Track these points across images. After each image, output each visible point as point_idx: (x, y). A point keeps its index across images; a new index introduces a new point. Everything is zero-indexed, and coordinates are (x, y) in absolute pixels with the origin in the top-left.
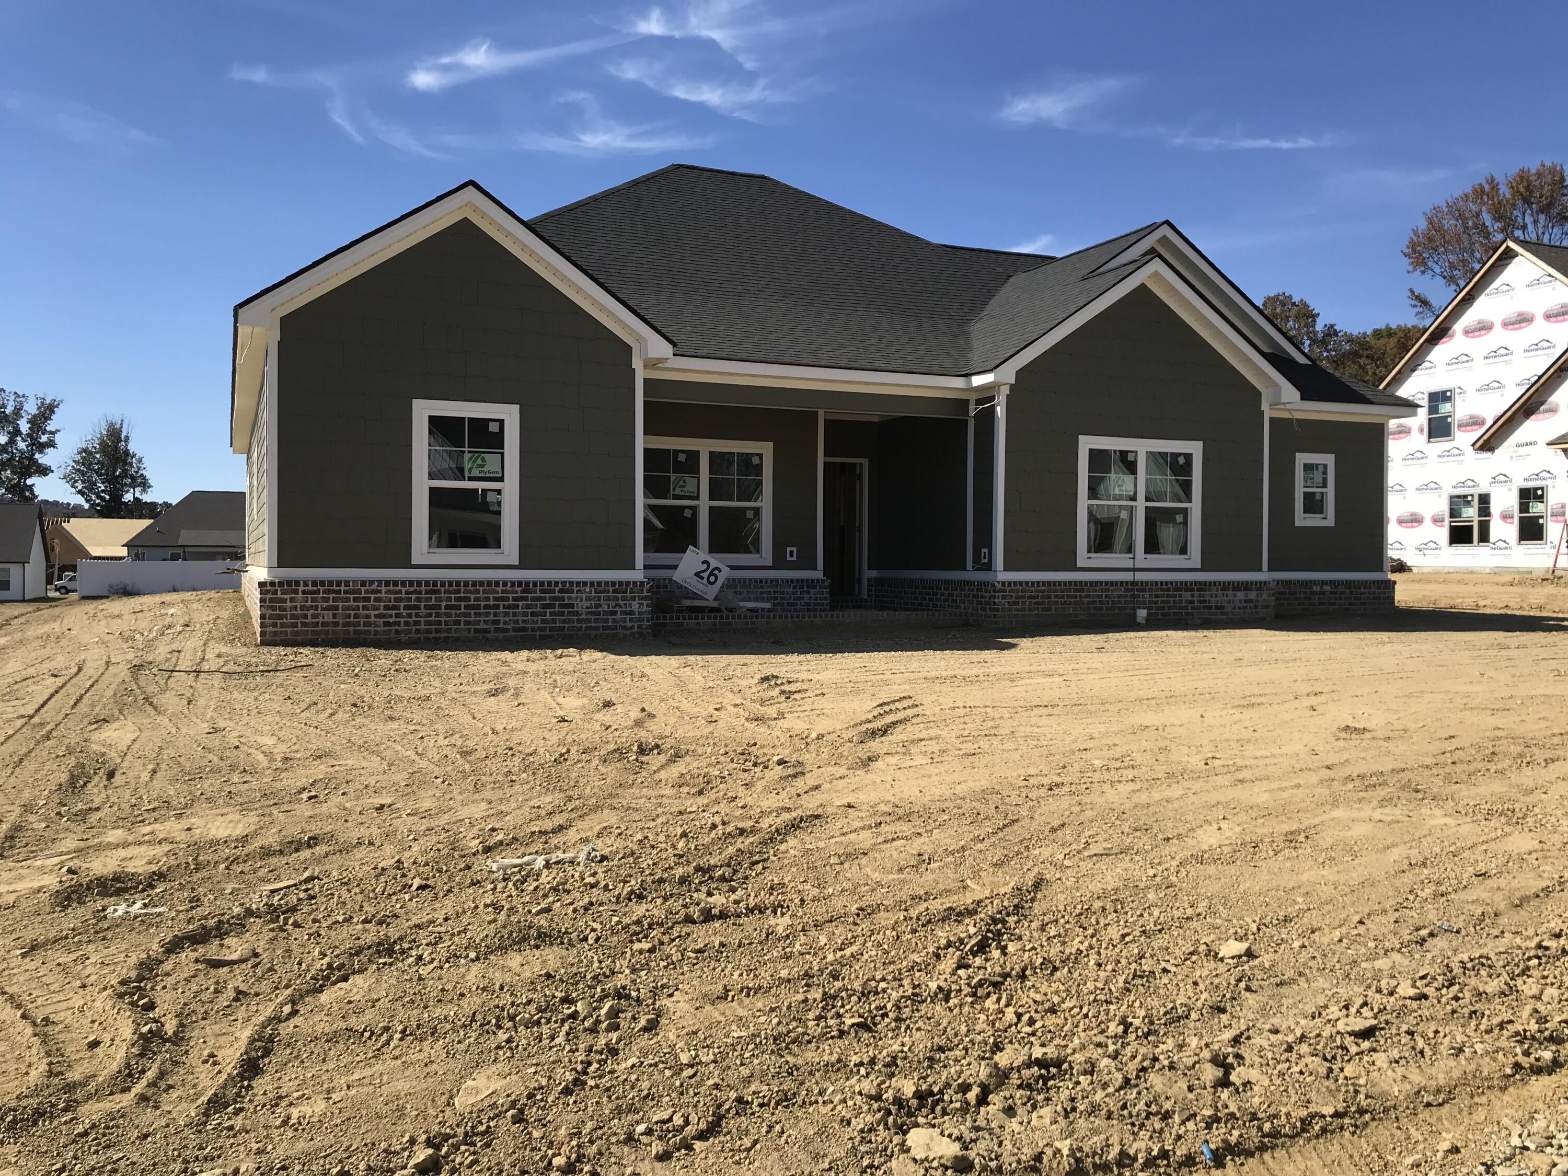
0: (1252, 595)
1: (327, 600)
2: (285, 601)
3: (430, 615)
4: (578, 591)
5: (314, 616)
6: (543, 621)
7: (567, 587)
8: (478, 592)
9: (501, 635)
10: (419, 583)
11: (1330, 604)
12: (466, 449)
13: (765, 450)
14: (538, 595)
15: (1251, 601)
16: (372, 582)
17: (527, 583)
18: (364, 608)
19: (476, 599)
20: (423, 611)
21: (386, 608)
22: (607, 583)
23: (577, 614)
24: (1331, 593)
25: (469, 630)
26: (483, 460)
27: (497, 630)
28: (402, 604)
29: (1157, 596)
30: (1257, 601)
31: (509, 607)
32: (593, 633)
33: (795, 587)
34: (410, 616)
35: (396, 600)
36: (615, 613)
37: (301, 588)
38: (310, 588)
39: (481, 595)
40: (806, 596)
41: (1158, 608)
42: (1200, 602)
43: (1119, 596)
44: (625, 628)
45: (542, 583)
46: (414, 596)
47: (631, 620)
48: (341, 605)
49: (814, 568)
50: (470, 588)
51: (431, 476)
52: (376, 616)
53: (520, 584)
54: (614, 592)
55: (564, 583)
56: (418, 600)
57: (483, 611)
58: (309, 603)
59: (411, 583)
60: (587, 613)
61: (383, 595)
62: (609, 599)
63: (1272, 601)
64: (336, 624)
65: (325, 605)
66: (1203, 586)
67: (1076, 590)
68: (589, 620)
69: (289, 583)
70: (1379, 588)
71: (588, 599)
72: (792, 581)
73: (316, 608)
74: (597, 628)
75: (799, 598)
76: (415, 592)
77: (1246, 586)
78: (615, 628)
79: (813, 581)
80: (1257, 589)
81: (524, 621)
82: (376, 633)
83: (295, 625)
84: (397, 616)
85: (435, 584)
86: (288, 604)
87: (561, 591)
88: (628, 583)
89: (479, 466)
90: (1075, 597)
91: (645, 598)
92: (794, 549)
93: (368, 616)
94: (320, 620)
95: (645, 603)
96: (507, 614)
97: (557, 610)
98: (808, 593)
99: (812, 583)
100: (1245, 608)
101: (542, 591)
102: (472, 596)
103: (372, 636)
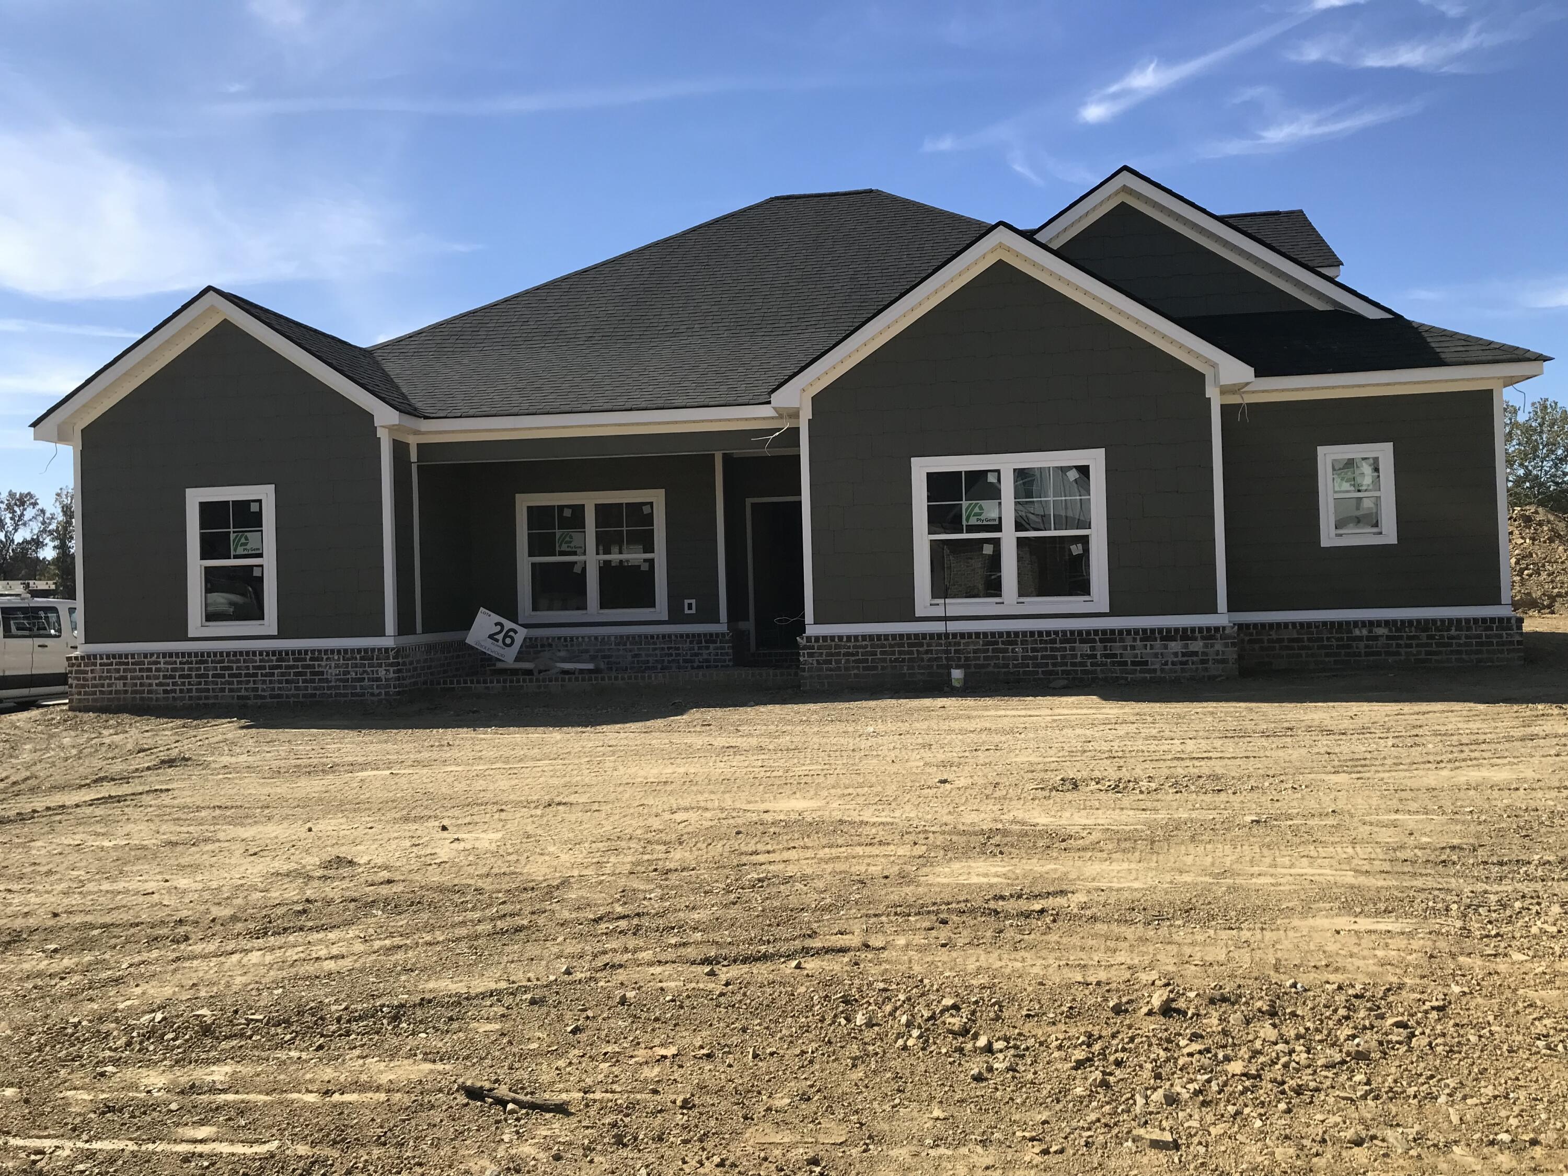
0: (1197, 646)
1: (118, 671)
2: (86, 672)
3: (200, 683)
4: (327, 659)
5: (109, 685)
6: (297, 688)
7: (317, 655)
8: (238, 661)
9: (259, 702)
10: (190, 654)
11: (1388, 654)
12: (232, 530)
13: (656, 498)
14: (291, 663)
15: (1195, 654)
16: (152, 655)
17: (280, 652)
18: (148, 677)
19: (238, 668)
20: (194, 680)
21: (165, 677)
22: (353, 650)
23: (327, 681)
24: (1389, 638)
25: (233, 697)
26: (246, 539)
27: (256, 697)
28: (177, 674)
29: (1033, 650)
30: (1204, 654)
31: (266, 675)
32: (343, 699)
33: (691, 642)
34: (183, 684)
35: (174, 670)
36: (363, 679)
37: (99, 661)
38: (105, 661)
39: (242, 664)
40: (705, 652)
41: (1037, 665)
42: (1106, 656)
43: (975, 651)
44: (372, 694)
45: (293, 652)
46: (186, 666)
47: (378, 687)
48: (129, 675)
49: (717, 621)
50: (232, 658)
51: (203, 557)
52: (157, 685)
53: (274, 653)
54: (362, 658)
55: (313, 651)
56: (190, 669)
57: (243, 679)
58: (105, 674)
59: (183, 654)
60: (337, 680)
61: (162, 666)
62: (356, 666)
63: (1231, 654)
64: (126, 692)
65: (117, 675)
66: (1108, 636)
67: (910, 645)
68: (338, 687)
69: (89, 657)
70: (1486, 629)
71: (337, 666)
72: (688, 635)
73: (110, 678)
74: (345, 695)
75: (696, 655)
76: (187, 663)
77: (1186, 634)
78: (363, 695)
79: (711, 635)
80: (1203, 638)
81: (279, 689)
82: (157, 699)
83: (94, 693)
84: (174, 684)
85: (202, 655)
86: (90, 675)
87: (312, 659)
88: (373, 650)
89: (243, 544)
90: (911, 653)
91: (391, 665)
92: (693, 601)
93: (150, 685)
94: (114, 688)
95: (391, 669)
96: (264, 682)
97: (308, 677)
98: (708, 648)
99: (711, 638)
100: (1186, 663)
101: (294, 660)
102: (235, 666)
103: (154, 703)
